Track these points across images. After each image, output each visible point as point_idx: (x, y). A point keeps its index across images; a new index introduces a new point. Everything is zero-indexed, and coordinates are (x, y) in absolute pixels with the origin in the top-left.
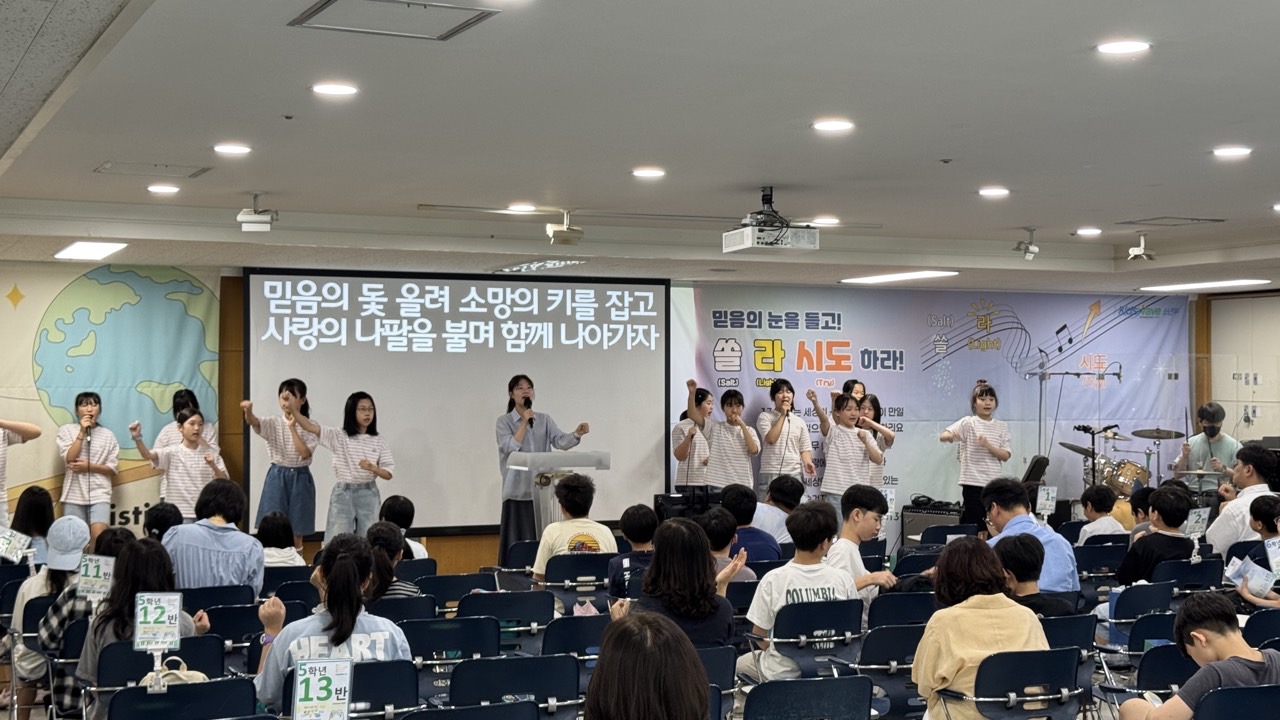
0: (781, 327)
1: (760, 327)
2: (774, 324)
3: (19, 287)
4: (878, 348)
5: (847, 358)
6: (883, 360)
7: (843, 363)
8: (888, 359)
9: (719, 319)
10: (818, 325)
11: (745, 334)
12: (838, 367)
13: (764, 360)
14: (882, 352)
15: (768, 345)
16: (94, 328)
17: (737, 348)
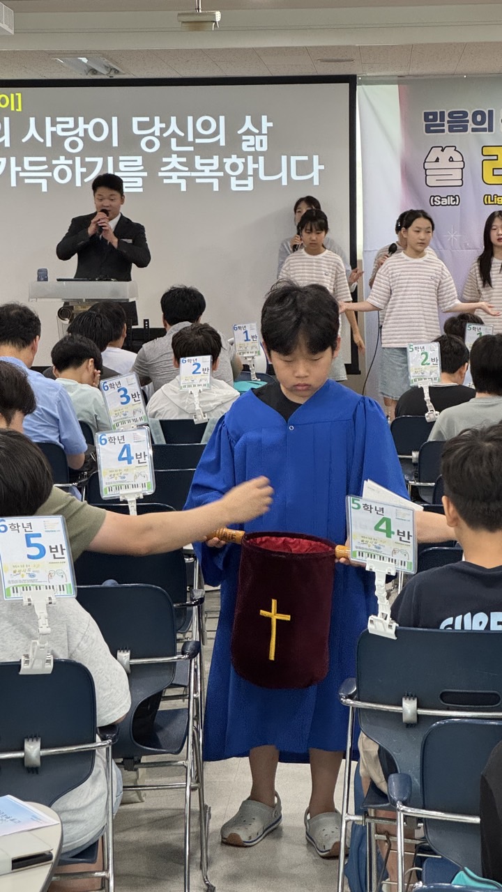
1: (491, 129)
9: (432, 122)
11: (469, 141)
13: (495, 172)
17: (457, 157)
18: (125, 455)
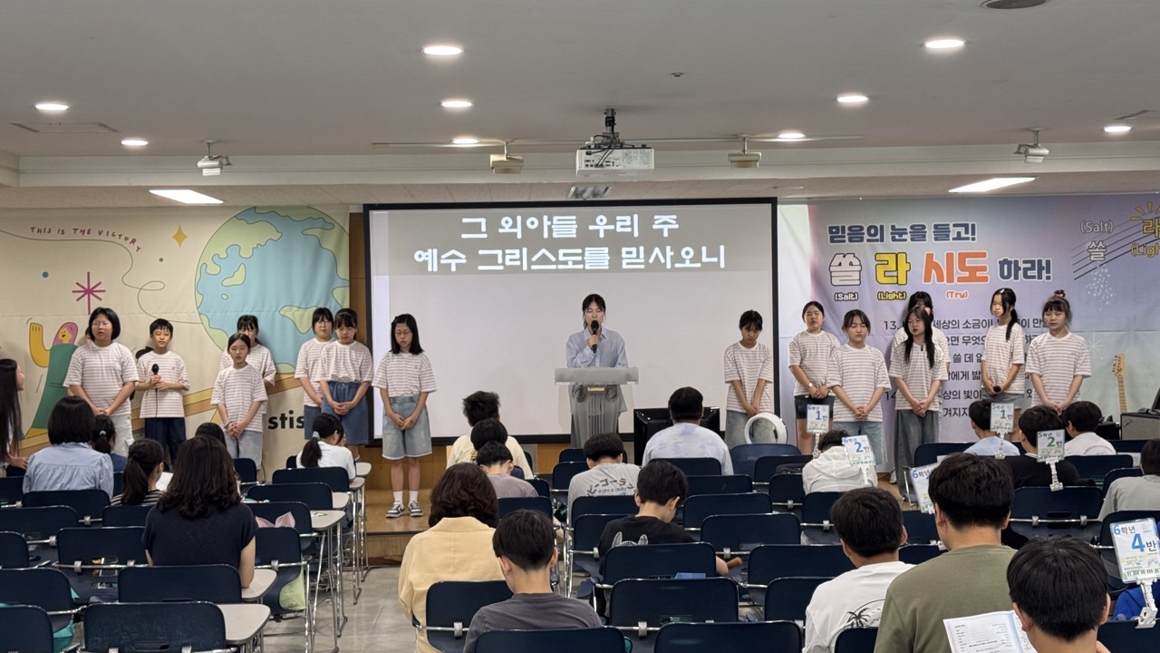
0: (905, 240)
1: (882, 240)
2: (897, 237)
3: (182, 229)
4: (1020, 256)
5: (984, 269)
6: (1026, 270)
7: (979, 274)
8: (1033, 268)
9: (835, 234)
10: (948, 236)
11: (865, 248)
12: (972, 278)
13: (887, 274)
14: (1025, 262)
15: (892, 259)
16: (244, 261)
18: (1137, 544)
